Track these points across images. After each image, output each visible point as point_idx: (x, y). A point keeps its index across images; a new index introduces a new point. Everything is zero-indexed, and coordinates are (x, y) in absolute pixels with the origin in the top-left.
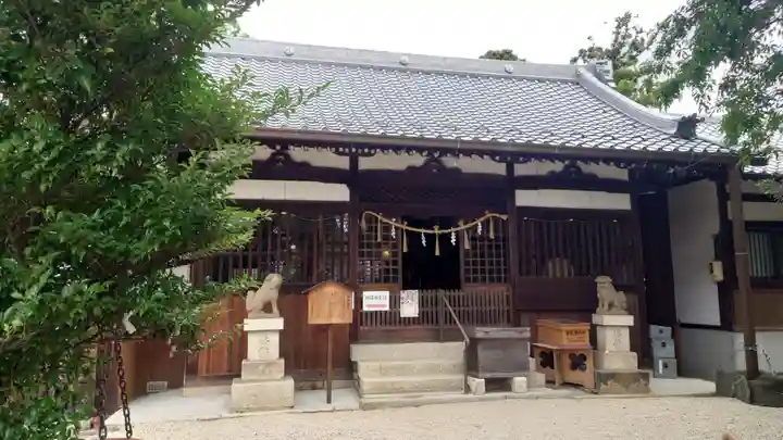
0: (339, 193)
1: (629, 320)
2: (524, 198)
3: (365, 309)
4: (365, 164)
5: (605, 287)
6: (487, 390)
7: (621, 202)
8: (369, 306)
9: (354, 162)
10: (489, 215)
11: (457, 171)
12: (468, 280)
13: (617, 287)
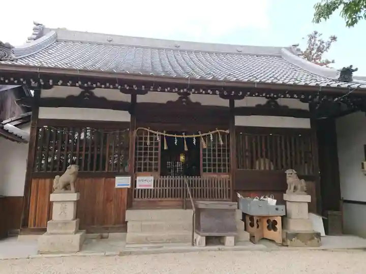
0: (124, 116)
1: (308, 198)
2: (240, 121)
3: (138, 187)
4: (140, 99)
5: (291, 177)
6: (207, 244)
7: (304, 123)
8: (140, 186)
9: (134, 98)
10: (218, 131)
11: (198, 104)
12: (205, 171)
13: (300, 177)
